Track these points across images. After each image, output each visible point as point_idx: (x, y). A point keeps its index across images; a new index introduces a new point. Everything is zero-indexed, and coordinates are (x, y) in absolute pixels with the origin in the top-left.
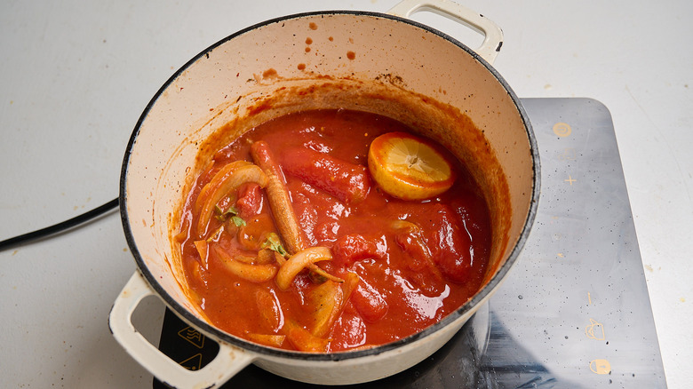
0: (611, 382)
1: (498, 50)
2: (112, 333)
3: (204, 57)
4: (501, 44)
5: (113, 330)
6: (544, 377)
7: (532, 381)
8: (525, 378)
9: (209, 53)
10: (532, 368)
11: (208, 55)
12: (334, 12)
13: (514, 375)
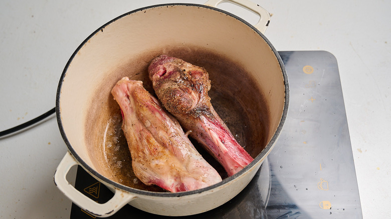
0: (331, 213)
1: (267, 25)
2: (56, 185)
3: (100, 31)
4: (269, 22)
5: (57, 184)
6: (294, 211)
7: (287, 214)
8: (282, 212)
9: (103, 29)
10: (287, 206)
11: (102, 30)
12: (174, 4)
13: (276, 210)
